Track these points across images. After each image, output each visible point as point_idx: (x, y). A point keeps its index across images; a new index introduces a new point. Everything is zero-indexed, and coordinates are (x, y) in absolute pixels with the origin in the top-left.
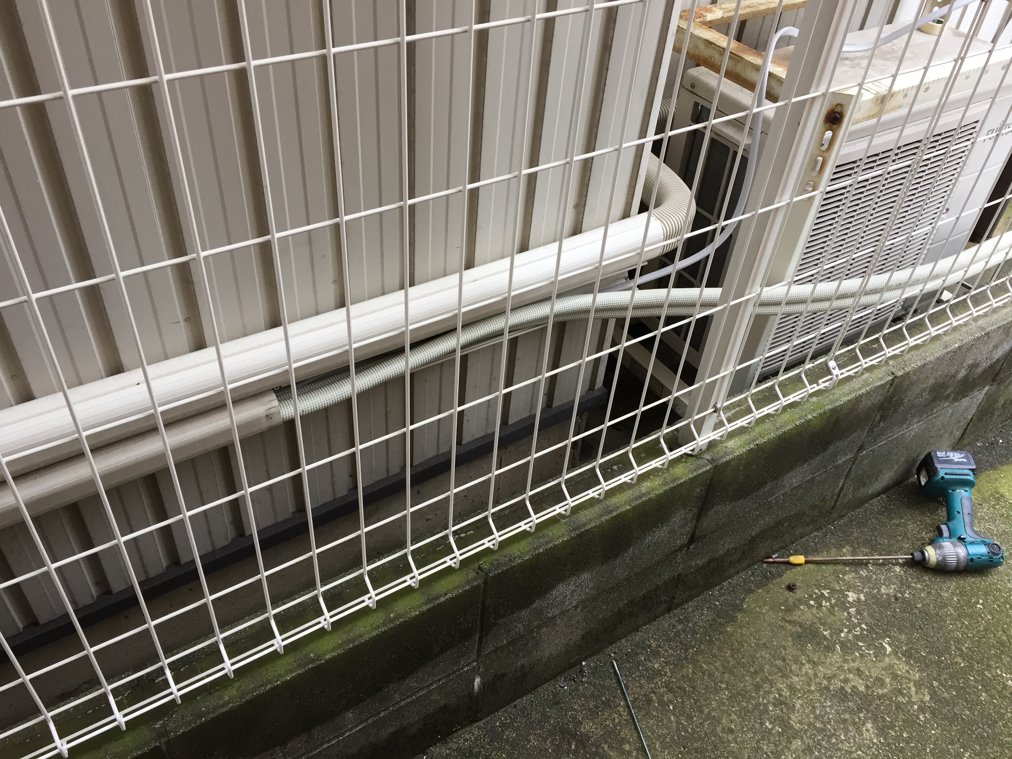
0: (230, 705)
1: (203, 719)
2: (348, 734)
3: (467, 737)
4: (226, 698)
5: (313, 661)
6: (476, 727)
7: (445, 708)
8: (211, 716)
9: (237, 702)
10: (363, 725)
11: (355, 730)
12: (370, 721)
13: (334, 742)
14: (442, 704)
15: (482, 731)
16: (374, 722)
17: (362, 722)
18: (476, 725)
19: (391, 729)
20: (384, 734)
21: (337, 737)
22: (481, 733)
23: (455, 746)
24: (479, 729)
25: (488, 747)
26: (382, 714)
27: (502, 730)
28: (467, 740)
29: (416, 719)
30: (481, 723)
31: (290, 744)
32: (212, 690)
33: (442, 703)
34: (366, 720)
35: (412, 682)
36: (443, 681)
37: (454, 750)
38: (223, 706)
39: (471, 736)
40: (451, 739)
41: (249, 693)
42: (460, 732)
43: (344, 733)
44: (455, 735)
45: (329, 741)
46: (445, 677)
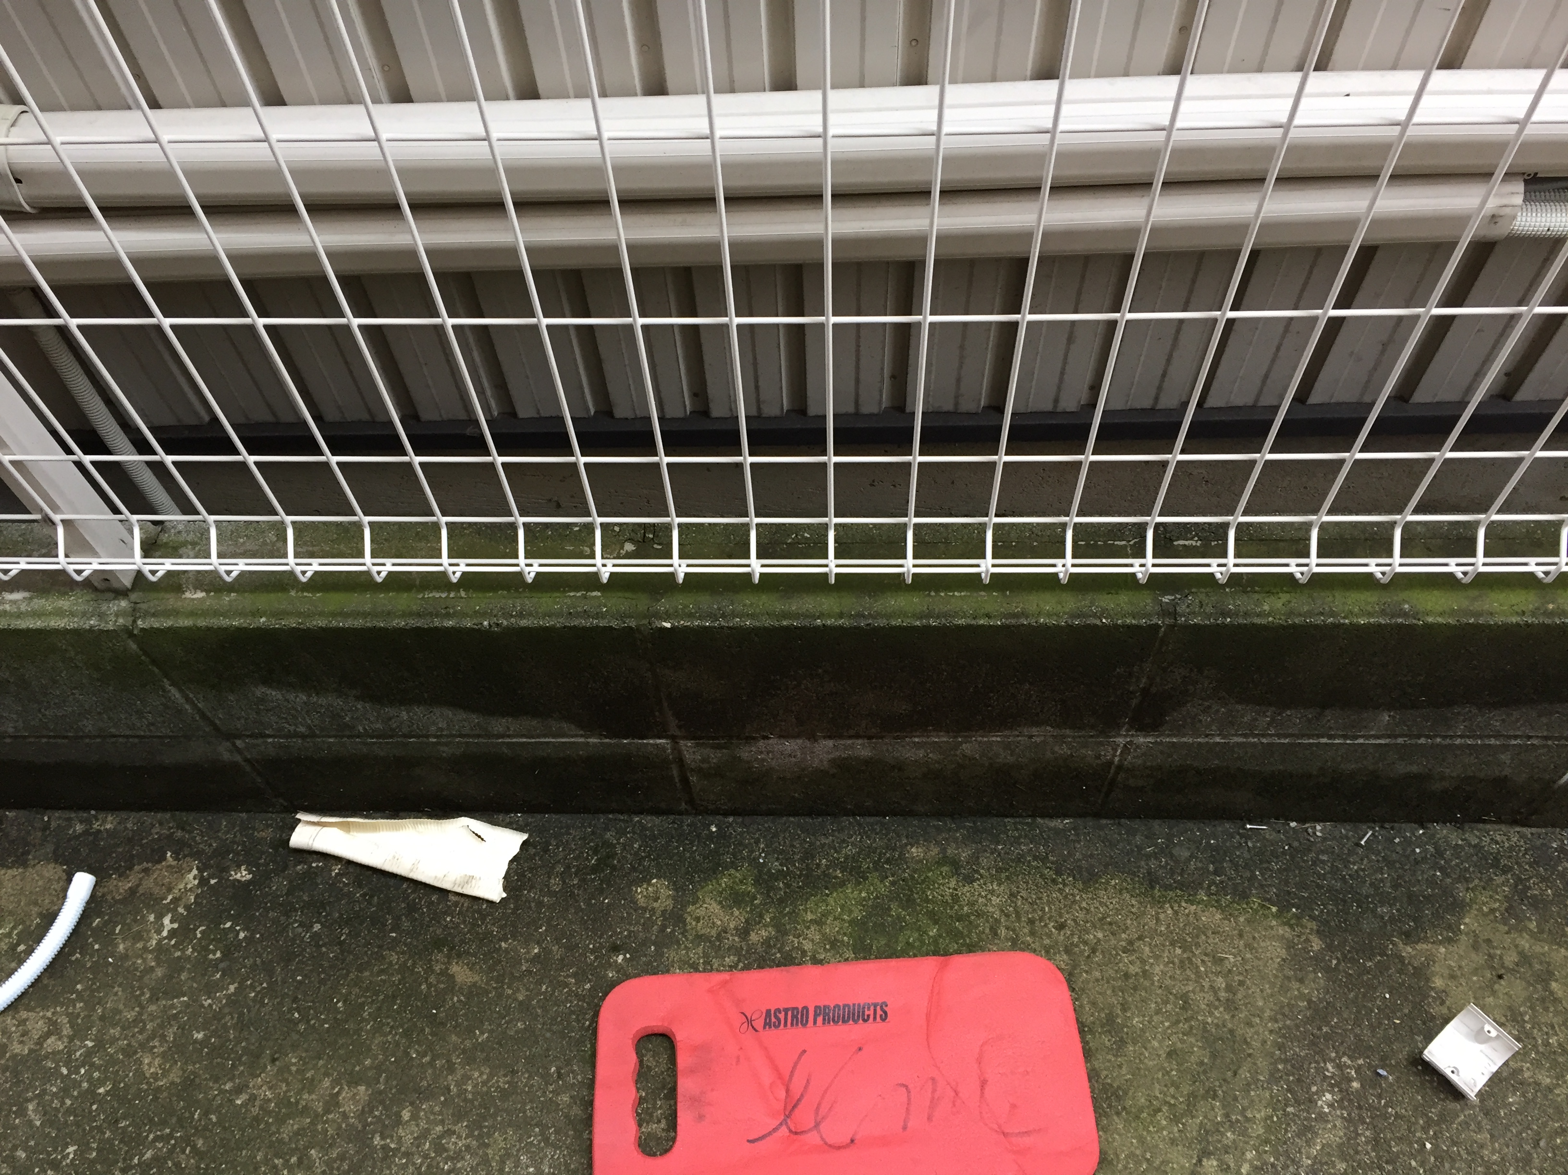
0: (1270, 619)
1: (1229, 620)
2: (1361, 741)
3: (1498, 838)
4: (1266, 607)
5: (1405, 615)
6: (1518, 832)
7: (1501, 782)
8: (1241, 621)
9: (1280, 619)
10: (1387, 741)
11: (1374, 742)
12: (1400, 740)
13: (1337, 741)
14: (1504, 773)
15: (1525, 842)
16: (1404, 746)
17: (1389, 737)
18: (1518, 829)
19: (1414, 769)
20: (1402, 768)
21: (1345, 737)
22: (1522, 843)
23: (1475, 841)
24: (1521, 837)
25: (1527, 867)
26: (1422, 741)
27: (1559, 856)
28: (1497, 843)
29: (1454, 774)
30: (1527, 831)
31: (1288, 713)
32: (1249, 589)
33: (1507, 771)
34: (1396, 737)
35: (1496, 720)
36: (1535, 742)
37: (1470, 845)
38: (1259, 615)
39: (1505, 840)
40: (1472, 829)
41: (1300, 615)
42: (1488, 826)
43: (1357, 737)
44: (1481, 826)
45: (1330, 737)
46: (1541, 737)
